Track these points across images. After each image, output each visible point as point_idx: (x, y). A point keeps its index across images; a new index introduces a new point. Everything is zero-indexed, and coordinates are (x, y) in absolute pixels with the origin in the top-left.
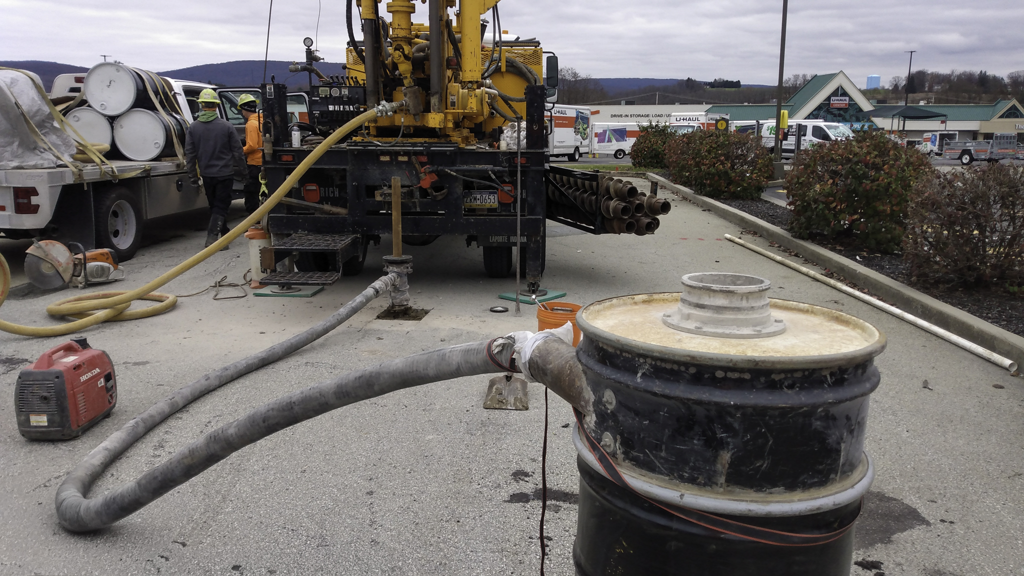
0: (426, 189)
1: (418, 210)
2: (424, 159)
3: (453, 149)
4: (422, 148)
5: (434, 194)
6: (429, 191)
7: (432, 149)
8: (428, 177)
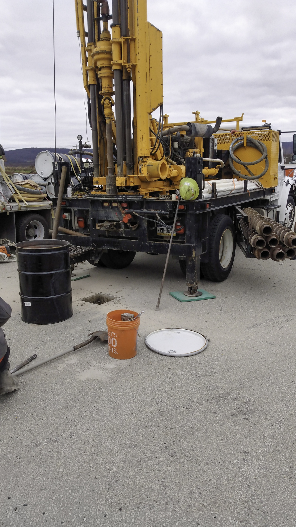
0: (126, 223)
1: (124, 235)
2: (125, 205)
3: (139, 199)
4: (122, 199)
5: (131, 226)
6: (128, 224)
7: (127, 199)
8: (126, 216)
